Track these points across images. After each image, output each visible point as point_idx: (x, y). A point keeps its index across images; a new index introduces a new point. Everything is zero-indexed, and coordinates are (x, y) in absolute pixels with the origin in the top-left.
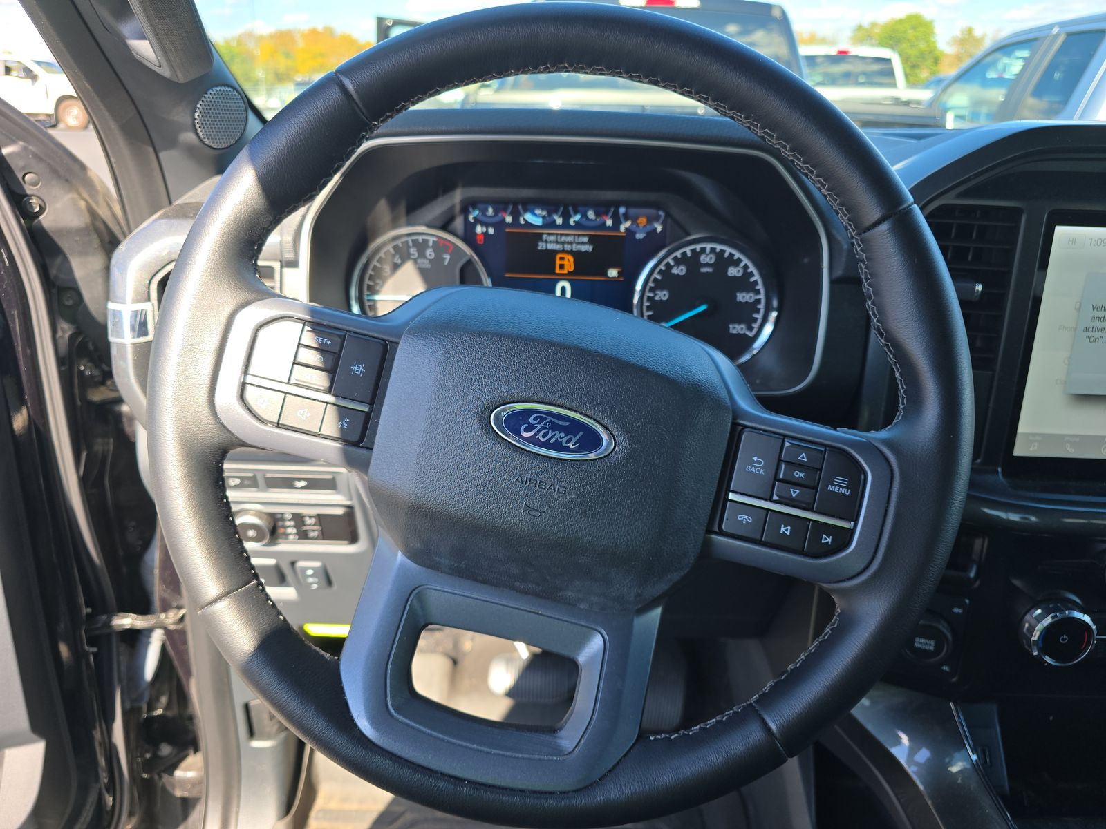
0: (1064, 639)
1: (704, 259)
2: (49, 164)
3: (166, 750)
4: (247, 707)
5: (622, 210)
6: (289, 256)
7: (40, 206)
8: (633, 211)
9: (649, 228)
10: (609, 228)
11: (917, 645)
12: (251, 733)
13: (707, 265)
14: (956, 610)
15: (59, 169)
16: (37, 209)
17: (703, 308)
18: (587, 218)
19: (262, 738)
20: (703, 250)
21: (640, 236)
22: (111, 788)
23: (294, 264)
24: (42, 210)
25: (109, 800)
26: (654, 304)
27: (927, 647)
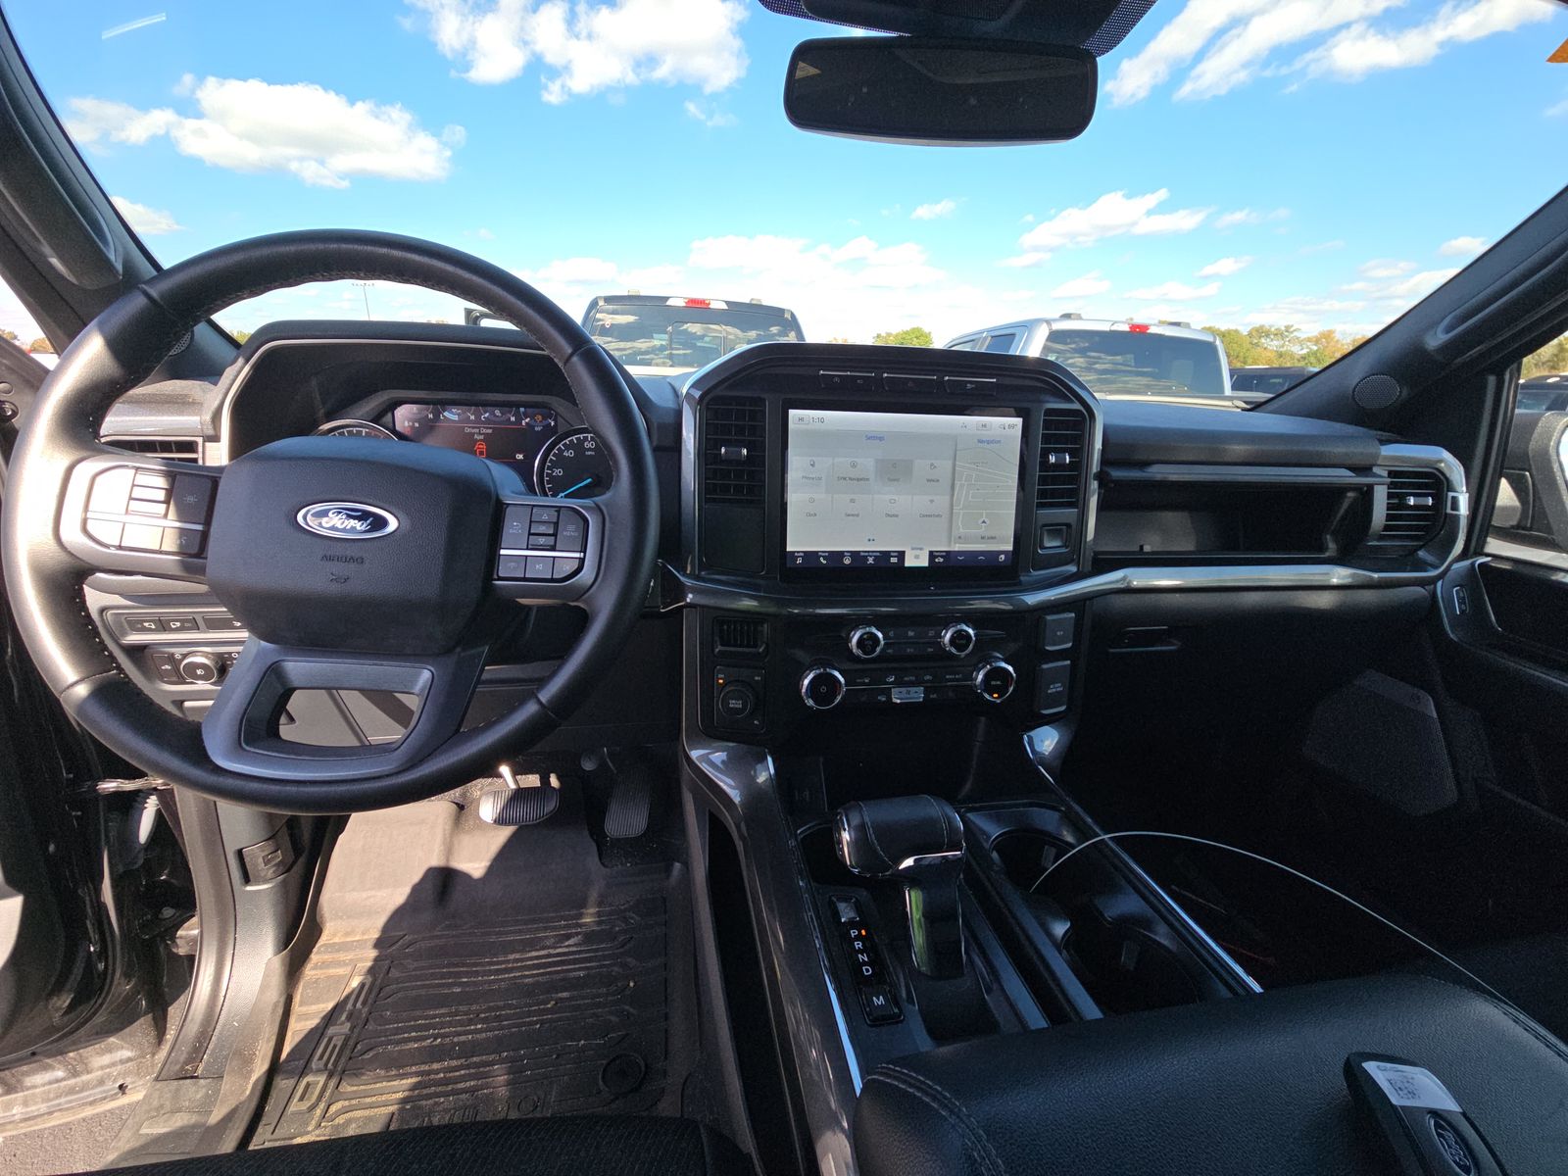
0: (823, 689)
1: (587, 445)
2: (22, 376)
3: (168, 912)
4: (240, 853)
5: (522, 409)
6: (210, 432)
7: (12, 410)
8: (530, 410)
9: (545, 423)
10: (512, 423)
11: (731, 706)
12: (247, 880)
13: (590, 449)
14: (756, 678)
15: (32, 380)
16: (9, 413)
17: (589, 480)
18: (495, 416)
19: (257, 883)
20: (586, 438)
21: (537, 429)
22: (103, 953)
23: (215, 438)
24: (15, 414)
25: (101, 966)
26: (553, 479)
27: (736, 706)
